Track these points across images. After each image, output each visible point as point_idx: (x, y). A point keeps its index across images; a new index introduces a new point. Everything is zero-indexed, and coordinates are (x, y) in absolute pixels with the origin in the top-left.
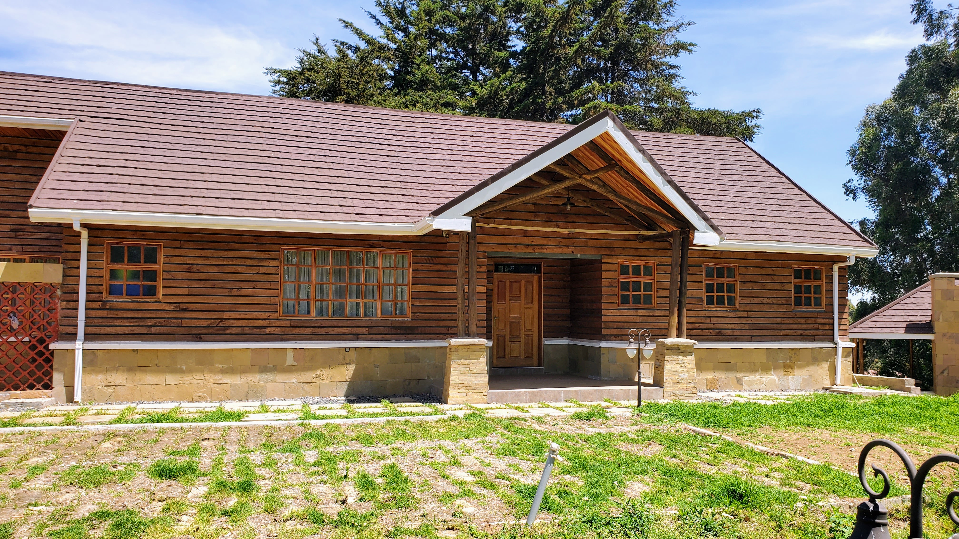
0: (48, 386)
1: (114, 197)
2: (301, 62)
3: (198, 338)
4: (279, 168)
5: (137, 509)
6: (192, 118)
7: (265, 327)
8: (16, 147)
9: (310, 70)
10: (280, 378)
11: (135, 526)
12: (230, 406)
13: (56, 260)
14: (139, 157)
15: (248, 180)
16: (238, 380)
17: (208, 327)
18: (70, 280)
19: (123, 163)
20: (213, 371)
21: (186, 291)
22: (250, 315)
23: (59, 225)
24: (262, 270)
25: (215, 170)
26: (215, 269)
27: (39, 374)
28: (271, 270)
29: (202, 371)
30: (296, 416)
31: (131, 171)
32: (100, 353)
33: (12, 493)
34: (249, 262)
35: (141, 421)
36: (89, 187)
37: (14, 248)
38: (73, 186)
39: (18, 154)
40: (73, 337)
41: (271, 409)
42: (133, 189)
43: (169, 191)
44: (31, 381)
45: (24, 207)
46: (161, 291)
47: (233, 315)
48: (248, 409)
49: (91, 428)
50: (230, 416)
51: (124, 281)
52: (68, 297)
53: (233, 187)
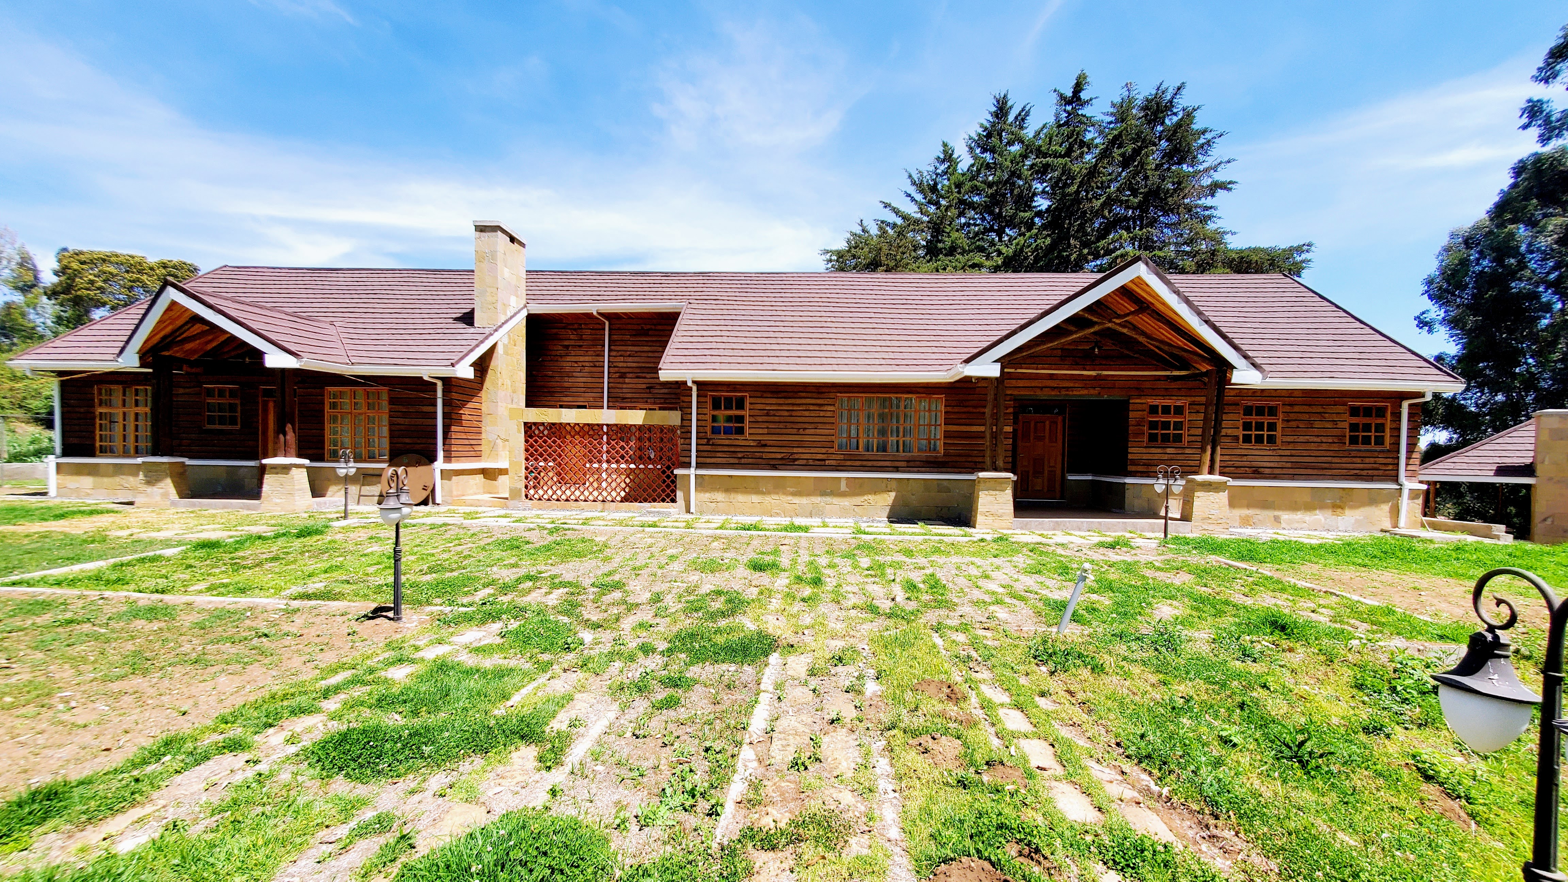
0: (673, 501)
1: (714, 359)
2: (848, 242)
3: (774, 468)
4: (834, 330)
5: (740, 591)
6: (767, 295)
7: (824, 460)
8: (649, 327)
9: (855, 248)
10: (836, 500)
11: (741, 602)
12: (799, 521)
13: (675, 409)
14: (730, 328)
15: (810, 342)
16: (804, 500)
17: (782, 459)
18: (686, 423)
19: (719, 333)
20: (786, 494)
21: (766, 431)
22: (813, 450)
23: (677, 382)
24: (822, 414)
25: (786, 335)
26: (786, 414)
27: (668, 491)
28: (829, 414)
29: (778, 493)
30: (850, 531)
31: (725, 339)
32: (707, 478)
33: (659, 572)
34: (812, 408)
35: (737, 529)
36: (696, 352)
37: (649, 400)
38: (686, 352)
39: (650, 332)
40: (688, 465)
41: (831, 525)
42: (726, 353)
43: (752, 353)
44: (663, 496)
45: (656, 370)
46: (747, 431)
47: (800, 450)
48: (813, 524)
49: (703, 531)
50: (799, 528)
51: (722, 424)
52: (684, 435)
53: (799, 347)
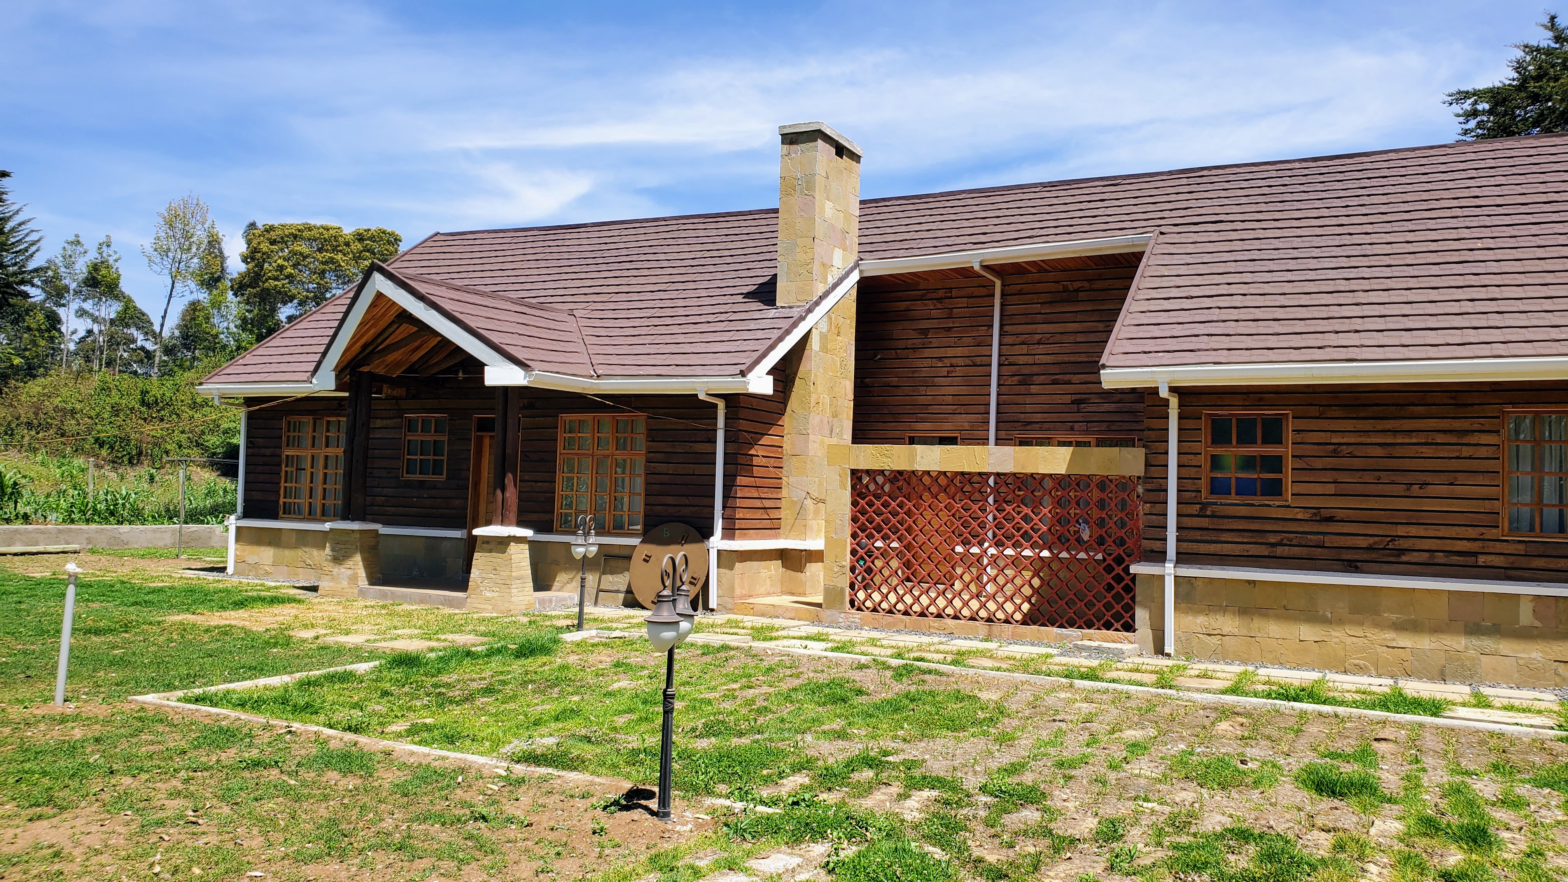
0: (1129, 627)
1: (1215, 342)
2: (1520, 67)
3: (1352, 567)
4: (1494, 267)
5: (1291, 836)
6: (1328, 203)
7: (1475, 554)
8: (1077, 285)
9: (1538, 78)
10: (1506, 647)
11: (1296, 862)
12: (1413, 688)
13: (1129, 443)
14: (1248, 278)
15: (1433, 295)
16: (1425, 643)
17: (1369, 549)
18: (1155, 472)
19: (1224, 290)
20: (1380, 625)
21: (1331, 489)
22: (1443, 532)
23: (1133, 390)
24: (1466, 451)
25: (1374, 283)
26: (1378, 451)
27: (1118, 607)
28: (1483, 452)
29: (1361, 624)
30: (1551, 723)
31: (1237, 301)
32: (1199, 583)
33: (1112, 776)
34: (1440, 438)
35: (1269, 696)
36: (1178, 330)
37: (1076, 426)
38: (1156, 331)
39: (1081, 294)
40: (1160, 557)
41: (1497, 703)
42: (1242, 328)
43: (1299, 327)
44: (1108, 616)
45: (1094, 367)
46: (1289, 488)
47: (1413, 530)
48: (1450, 697)
49: (1197, 696)
50: (1417, 705)
51: (1231, 473)
52: (1153, 496)
53: (1407, 309)
